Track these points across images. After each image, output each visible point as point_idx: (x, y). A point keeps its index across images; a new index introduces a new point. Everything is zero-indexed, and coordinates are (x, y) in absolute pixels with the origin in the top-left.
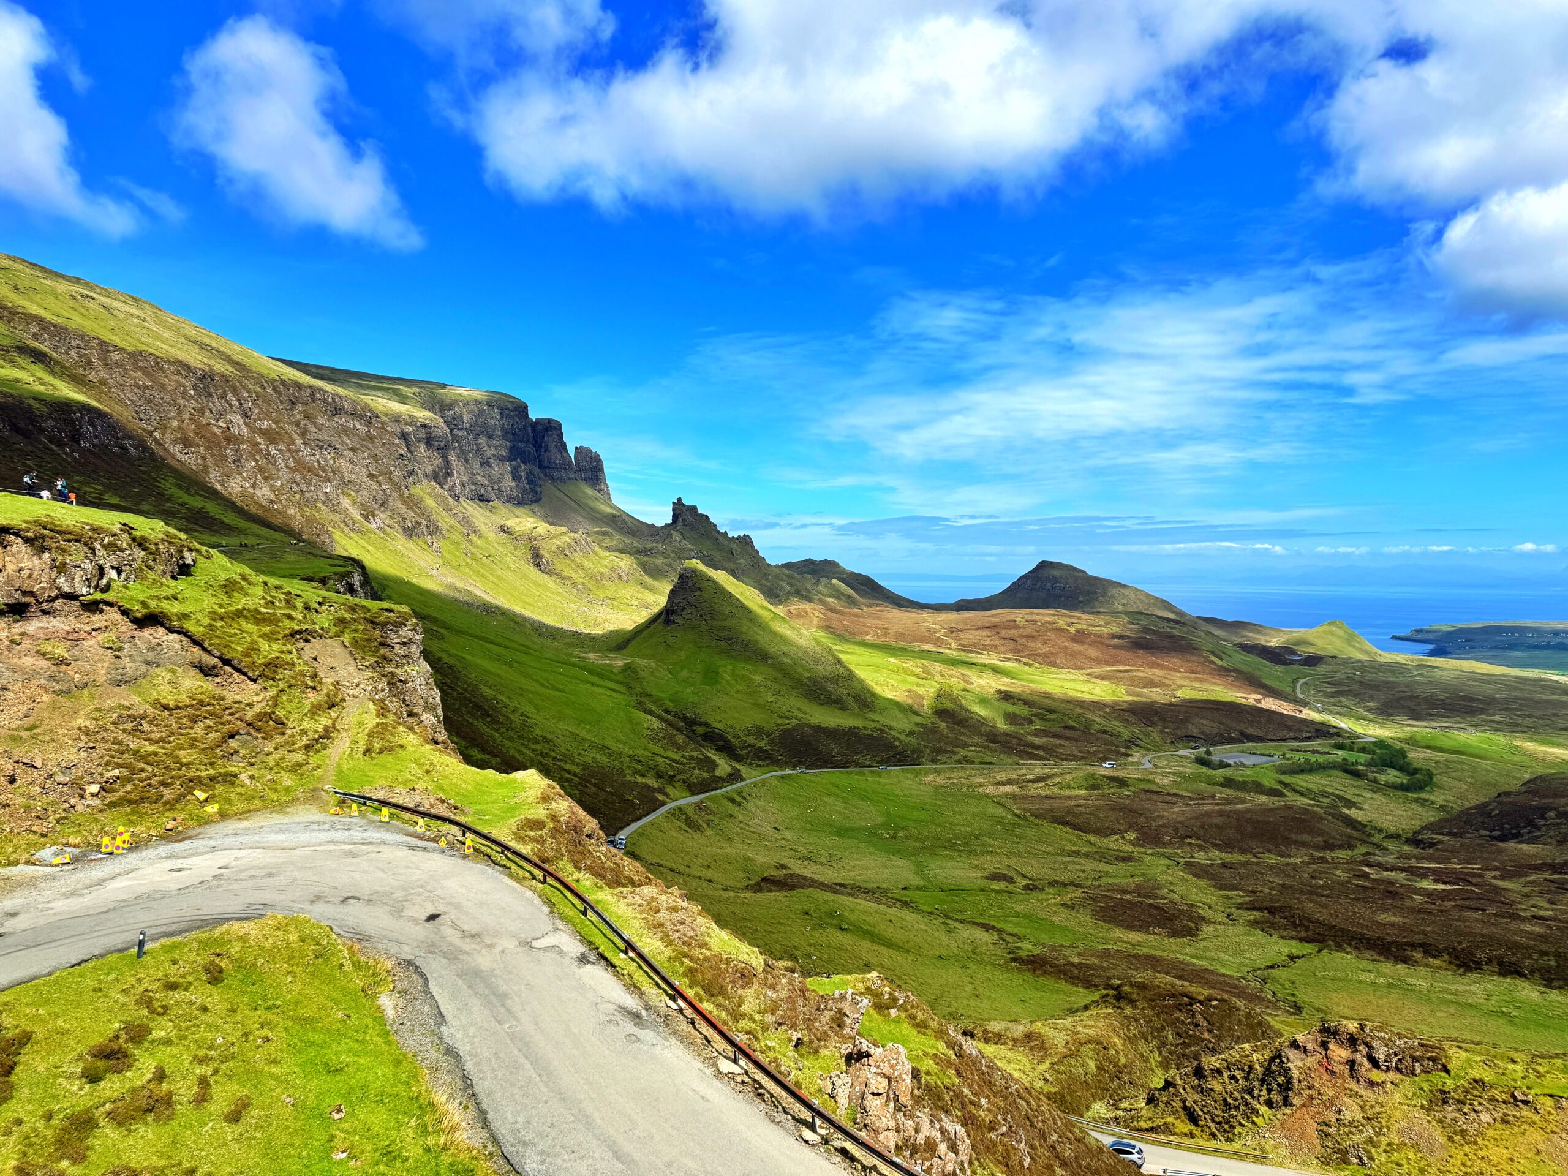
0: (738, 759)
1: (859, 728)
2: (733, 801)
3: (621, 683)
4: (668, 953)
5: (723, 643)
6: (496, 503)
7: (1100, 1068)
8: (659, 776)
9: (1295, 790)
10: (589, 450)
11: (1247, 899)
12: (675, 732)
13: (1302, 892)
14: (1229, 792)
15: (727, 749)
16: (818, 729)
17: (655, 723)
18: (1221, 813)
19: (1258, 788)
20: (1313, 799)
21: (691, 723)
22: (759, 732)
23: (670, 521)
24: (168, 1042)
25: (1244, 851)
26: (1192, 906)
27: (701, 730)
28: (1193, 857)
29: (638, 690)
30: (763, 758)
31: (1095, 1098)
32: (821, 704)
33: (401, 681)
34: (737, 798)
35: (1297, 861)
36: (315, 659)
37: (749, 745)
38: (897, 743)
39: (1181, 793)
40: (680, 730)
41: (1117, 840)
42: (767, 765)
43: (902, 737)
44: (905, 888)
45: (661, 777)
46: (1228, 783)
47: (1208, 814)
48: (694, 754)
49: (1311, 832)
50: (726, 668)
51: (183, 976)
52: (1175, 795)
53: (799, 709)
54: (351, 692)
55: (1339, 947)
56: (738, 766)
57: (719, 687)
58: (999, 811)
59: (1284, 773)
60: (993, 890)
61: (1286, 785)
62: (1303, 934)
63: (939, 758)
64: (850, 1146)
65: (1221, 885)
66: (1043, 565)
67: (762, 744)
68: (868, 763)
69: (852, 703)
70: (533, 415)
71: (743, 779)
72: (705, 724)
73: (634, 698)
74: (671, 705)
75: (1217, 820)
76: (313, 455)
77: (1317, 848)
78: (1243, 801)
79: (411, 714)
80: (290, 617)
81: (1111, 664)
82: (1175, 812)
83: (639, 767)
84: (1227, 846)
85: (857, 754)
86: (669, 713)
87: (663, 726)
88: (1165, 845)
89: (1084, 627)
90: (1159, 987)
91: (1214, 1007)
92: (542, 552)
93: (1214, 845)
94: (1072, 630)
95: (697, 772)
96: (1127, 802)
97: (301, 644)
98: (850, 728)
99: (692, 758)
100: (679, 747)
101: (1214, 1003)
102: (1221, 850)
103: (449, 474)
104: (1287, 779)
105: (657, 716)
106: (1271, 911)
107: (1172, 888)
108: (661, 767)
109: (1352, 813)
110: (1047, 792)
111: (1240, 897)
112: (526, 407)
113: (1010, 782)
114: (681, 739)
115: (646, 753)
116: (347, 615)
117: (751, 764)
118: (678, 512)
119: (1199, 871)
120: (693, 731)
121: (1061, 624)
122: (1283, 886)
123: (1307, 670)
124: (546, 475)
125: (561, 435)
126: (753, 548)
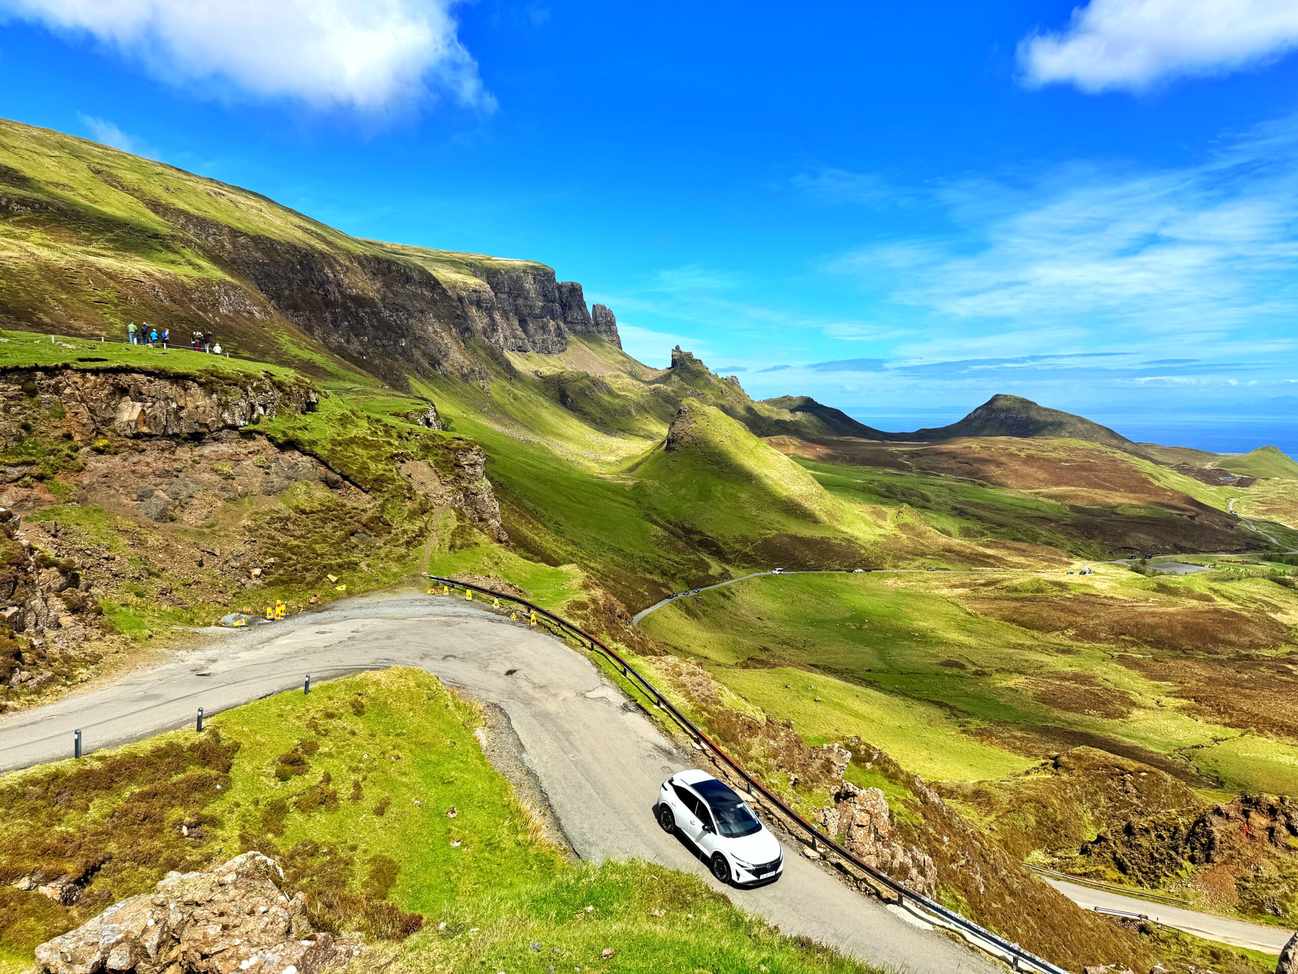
0: (728, 561)
1: (829, 538)
2: (724, 595)
3: (632, 499)
4: (690, 707)
5: (715, 467)
6: (531, 353)
7: (1039, 823)
8: (664, 573)
9: (1223, 596)
10: (603, 308)
11: (1176, 689)
12: (675, 539)
13: (1228, 685)
14: (1162, 596)
15: (719, 553)
16: (794, 538)
17: (660, 532)
18: (1153, 615)
19: (1190, 593)
20: (1241, 604)
21: (689, 532)
22: (745, 540)
23: (670, 366)
24: (330, 755)
25: (1173, 648)
26: (1124, 693)
27: (697, 538)
28: (1125, 651)
29: (646, 505)
30: (749, 561)
31: (1034, 846)
32: (797, 518)
33: (473, 494)
34: (727, 593)
35: (1225, 658)
36: (410, 476)
37: (737, 551)
38: (863, 551)
39: (1117, 596)
40: (680, 538)
41: (1058, 636)
42: (752, 567)
43: (868, 546)
44: (870, 670)
45: (665, 575)
46: (1161, 588)
47: (1142, 615)
48: (692, 557)
49: (1238, 632)
50: (717, 489)
51: (337, 709)
52: (1112, 598)
53: (778, 522)
54: (438, 502)
55: (1261, 732)
56: (727, 567)
57: (711, 503)
58: (953, 610)
59: (1215, 580)
60: (947, 675)
61: (1215, 591)
62: (1227, 720)
63: (900, 564)
64: (843, 862)
65: (1152, 676)
66: (996, 398)
67: (747, 550)
68: (837, 567)
69: (824, 517)
70: (559, 280)
71: (731, 578)
72: (700, 533)
73: (642, 512)
74: (673, 517)
75: (1152, 620)
76: (391, 316)
77: (1243, 646)
78: (1175, 605)
79: (481, 520)
80: (389, 444)
81: (1057, 484)
82: (1111, 613)
83: (648, 566)
84: (1159, 643)
85: (827, 559)
86: (671, 523)
87: (666, 534)
88: (1100, 640)
89: (1034, 452)
90: (1094, 759)
91: (1143, 778)
92: (568, 393)
93: (1146, 642)
94: (1023, 455)
95: (694, 571)
96: (1068, 603)
97: (399, 464)
98: (822, 538)
99: (690, 560)
100: (679, 551)
101: (1144, 774)
102: (1152, 646)
103: (494, 330)
104: (1217, 586)
105: (661, 526)
106: (1198, 699)
107: (1106, 677)
108: (665, 567)
109: (1279, 617)
110: (997, 594)
111: (1167, 685)
112: (554, 273)
113: (963, 586)
114: (680, 544)
115: (654, 555)
116: (430, 443)
117: (738, 566)
118: (676, 358)
119: (1131, 664)
120: (691, 539)
121: (1013, 449)
122: (1209, 678)
123: (1240, 490)
124: (570, 329)
125: (581, 296)
126: (739, 387)
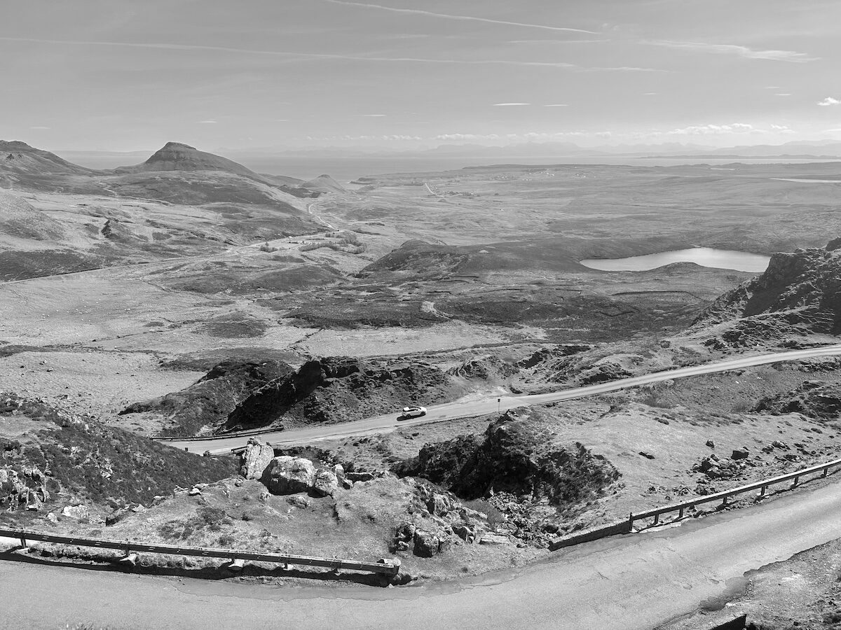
1: (53, 251)
7: (204, 410)
9: (309, 259)
11: (287, 313)
13: (312, 305)
14: (278, 263)
18: (274, 274)
19: (292, 259)
20: (317, 262)
25: (286, 291)
26: (261, 321)
28: (261, 297)
31: (203, 424)
32: (21, 237)
35: (310, 291)
38: (82, 257)
39: (254, 266)
41: (222, 294)
43: (85, 253)
44: (95, 341)
46: (277, 258)
47: (268, 275)
49: (316, 277)
52: (251, 267)
53: (5, 242)
55: (328, 327)
58: (153, 288)
59: (304, 251)
60: (151, 332)
61: (304, 256)
62: (313, 324)
65: (276, 308)
66: (169, 144)
68: (63, 272)
69: (45, 235)
75: (273, 277)
77: (319, 284)
78: (284, 266)
81: (214, 201)
82: (251, 277)
84: (278, 289)
85: (53, 267)
88: (246, 293)
89: (197, 181)
90: (236, 362)
91: (265, 366)
93: (271, 290)
94: (189, 182)
96: (226, 274)
98: (46, 251)
101: (264, 364)
102: (275, 292)
104: (305, 253)
106: (298, 317)
107: (251, 313)
109: (335, 266)
110: (181, 274)
111: (284, 312)
113: (158, 272)
119: (264, 303)
121: (182, 178)
122: (304, 304)
123: (313, 199)
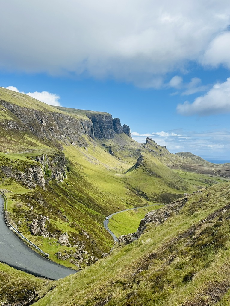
0: (148, 200)
3: (123, 181)
5: (149, 173)
6: (103, 138)
10: (126, 125)
15: (146, 198)
16: (170, 194)
17: (128, 191)
22: (155, 194)
23: (145, 142)
27: (141, 193)
29: (127, 183)
32: (172, 188)
34: (146, 209)
37: (152, 197)
40: (135, 193)
42: (156, 202)
48: (137, 198)
50: (149, 179)
57: (146, 183)
67: (155, 197)
71: (149, 205)
73: (125, 185)
74: (134, 187)
83: (123, 201)
87: (131, 192)
92: (112, 150)
95: (137, 202)
98: (179, 194)
100: (133, 197)
105: (130, 189)
108: (128, 201)
112: (111, 116)
115: (125, 197)
117: (152, 202)
118: (147, 140)
120: (138, 193)
124: (116, 132)
126: (166, 149)
